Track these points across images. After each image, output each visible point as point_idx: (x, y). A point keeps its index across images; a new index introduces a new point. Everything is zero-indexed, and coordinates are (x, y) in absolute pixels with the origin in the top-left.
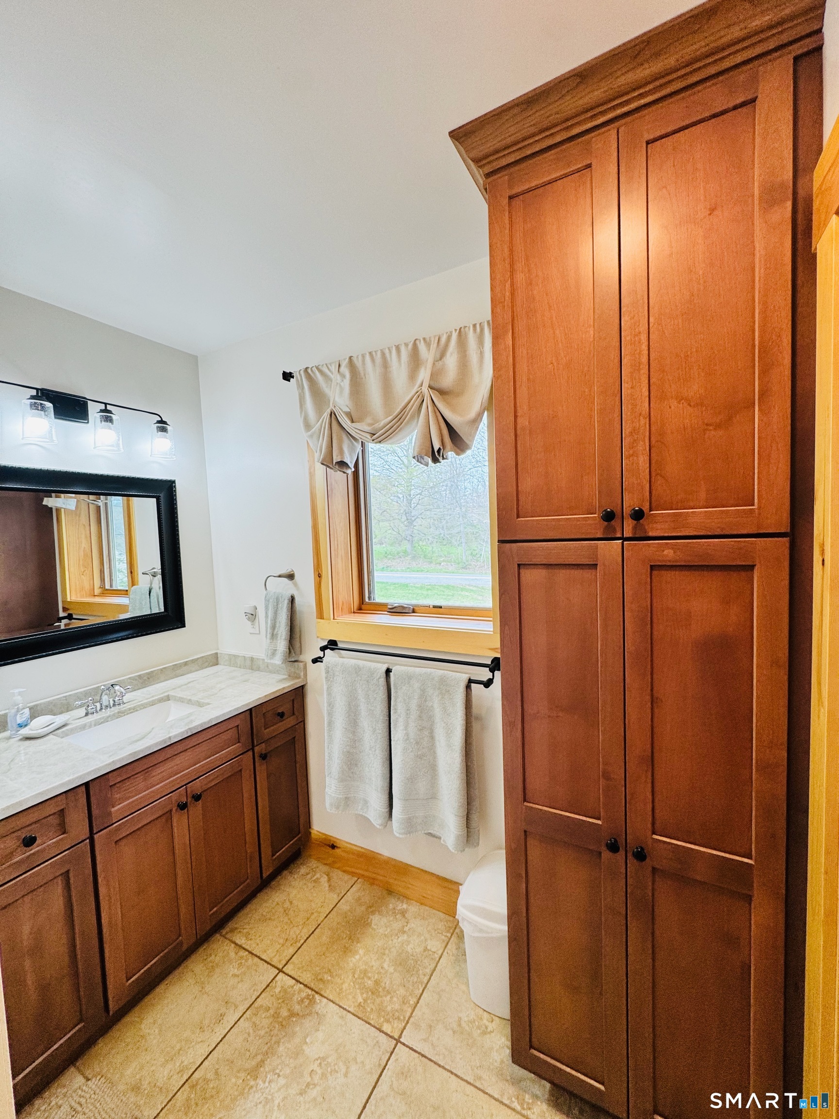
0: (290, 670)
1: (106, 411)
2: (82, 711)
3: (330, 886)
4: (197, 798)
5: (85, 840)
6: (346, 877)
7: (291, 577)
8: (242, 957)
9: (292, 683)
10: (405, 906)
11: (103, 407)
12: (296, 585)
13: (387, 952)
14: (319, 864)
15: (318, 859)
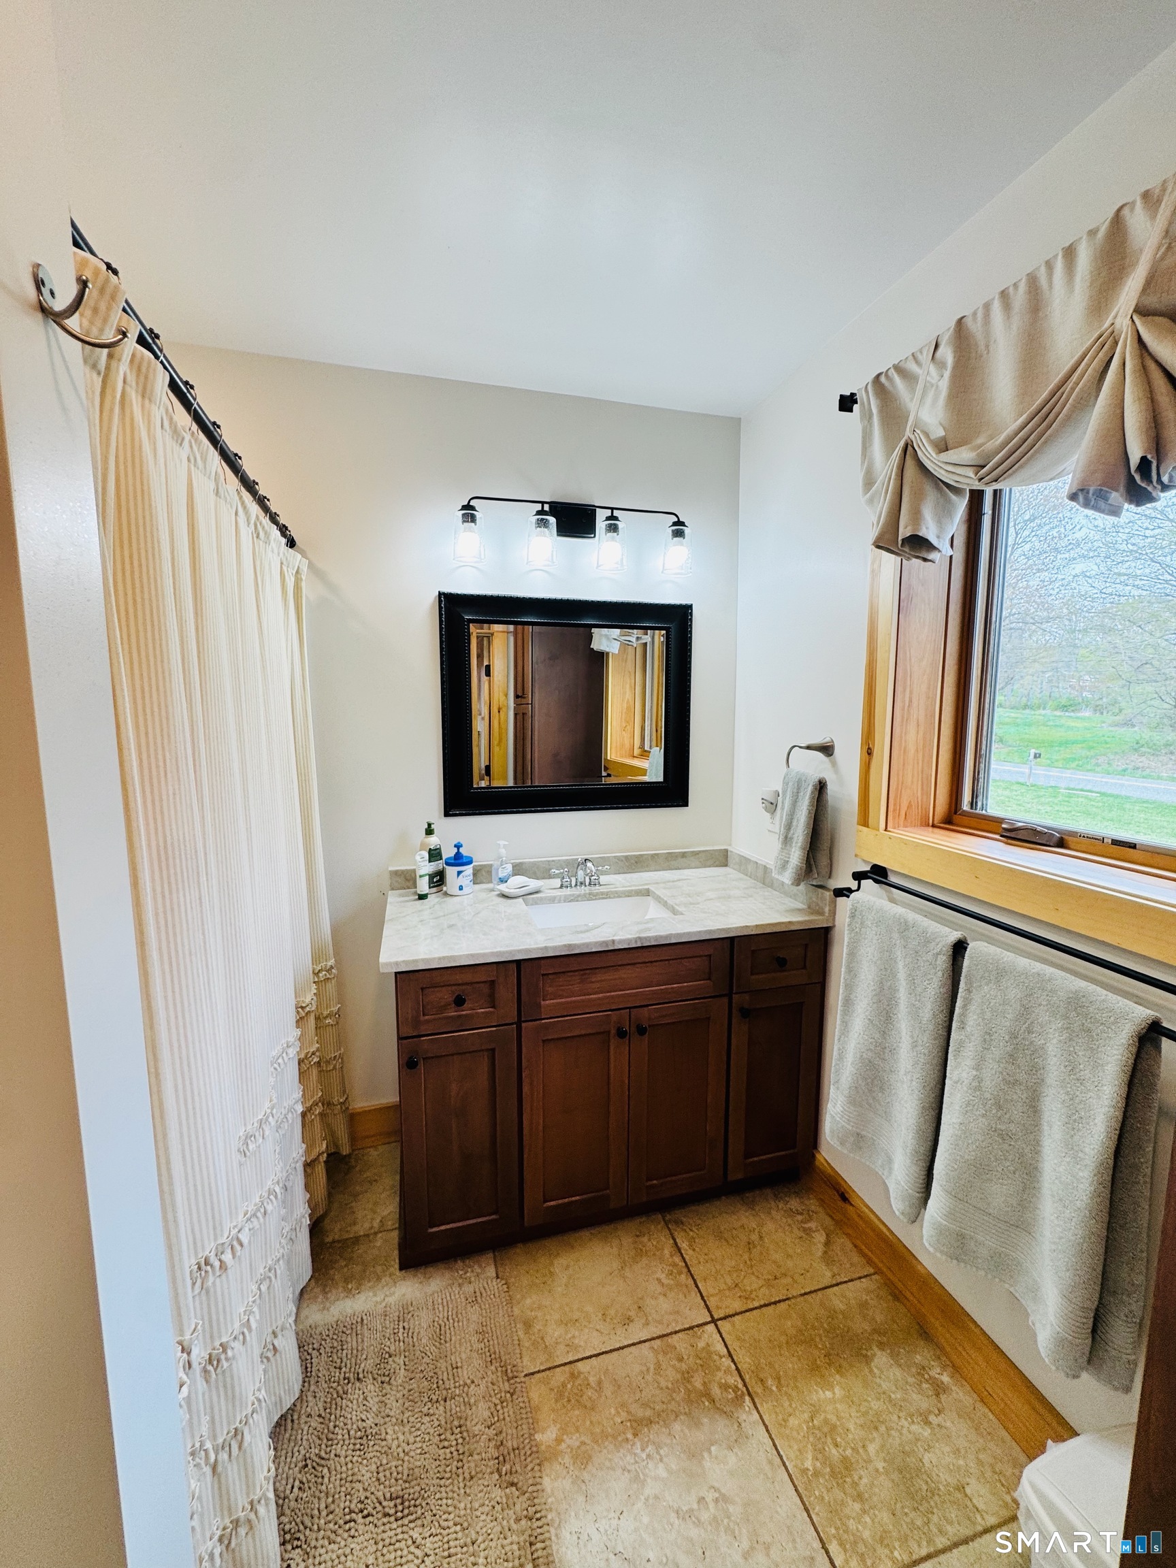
0: (811, 898)
1: (612, 518)
2: (557, 882)
3: (825, 1252)
4: (641, 1031)
5: (512, 1024)
6: (856, 1258)
7: (827, 750)
8: (675, 1265)
9: (807, 918)
10: (945, 1378)
11: (608, 513)
12: (834, 764)
13: (882, 1429)
14: (820, 1210)
15: (822, 1202)
